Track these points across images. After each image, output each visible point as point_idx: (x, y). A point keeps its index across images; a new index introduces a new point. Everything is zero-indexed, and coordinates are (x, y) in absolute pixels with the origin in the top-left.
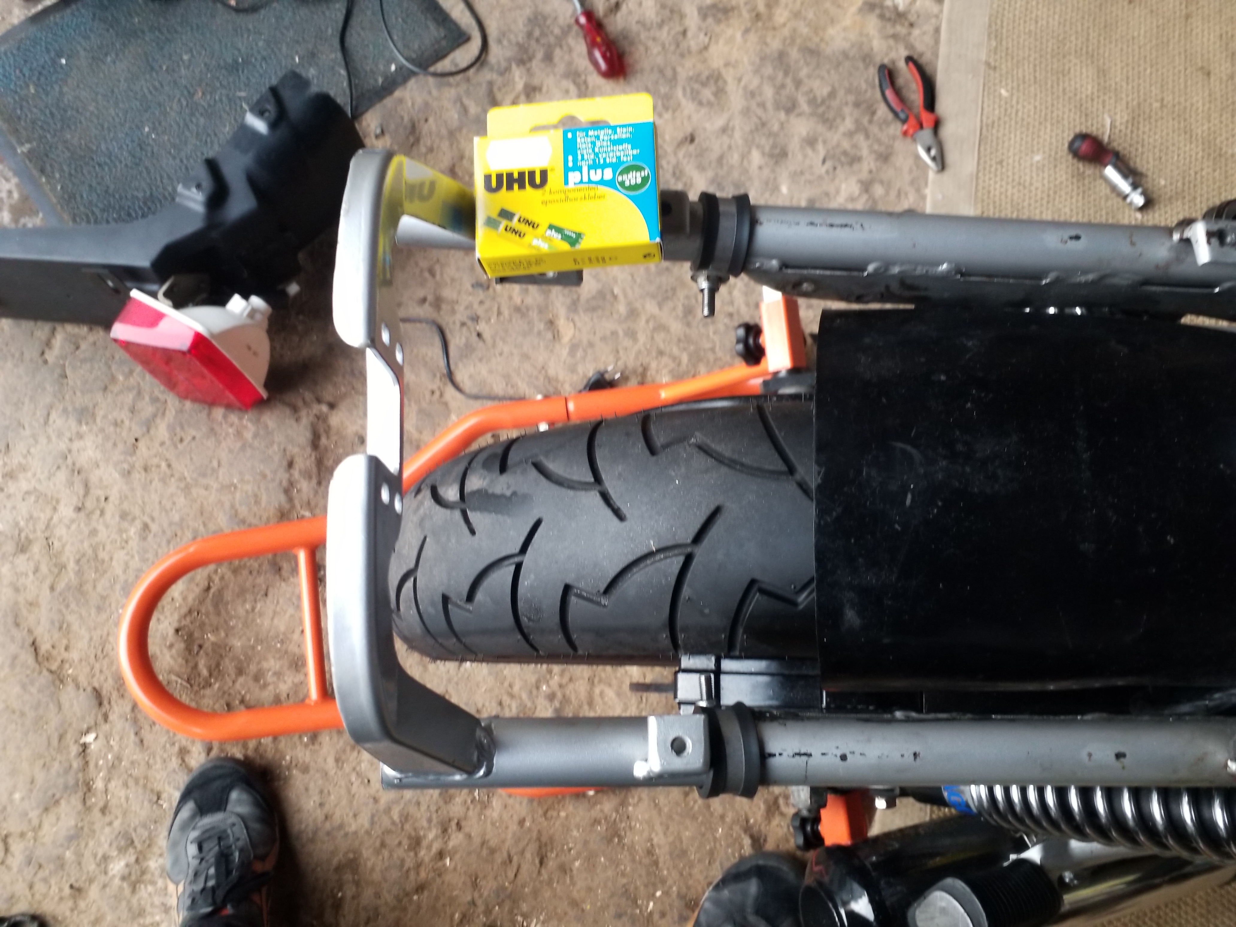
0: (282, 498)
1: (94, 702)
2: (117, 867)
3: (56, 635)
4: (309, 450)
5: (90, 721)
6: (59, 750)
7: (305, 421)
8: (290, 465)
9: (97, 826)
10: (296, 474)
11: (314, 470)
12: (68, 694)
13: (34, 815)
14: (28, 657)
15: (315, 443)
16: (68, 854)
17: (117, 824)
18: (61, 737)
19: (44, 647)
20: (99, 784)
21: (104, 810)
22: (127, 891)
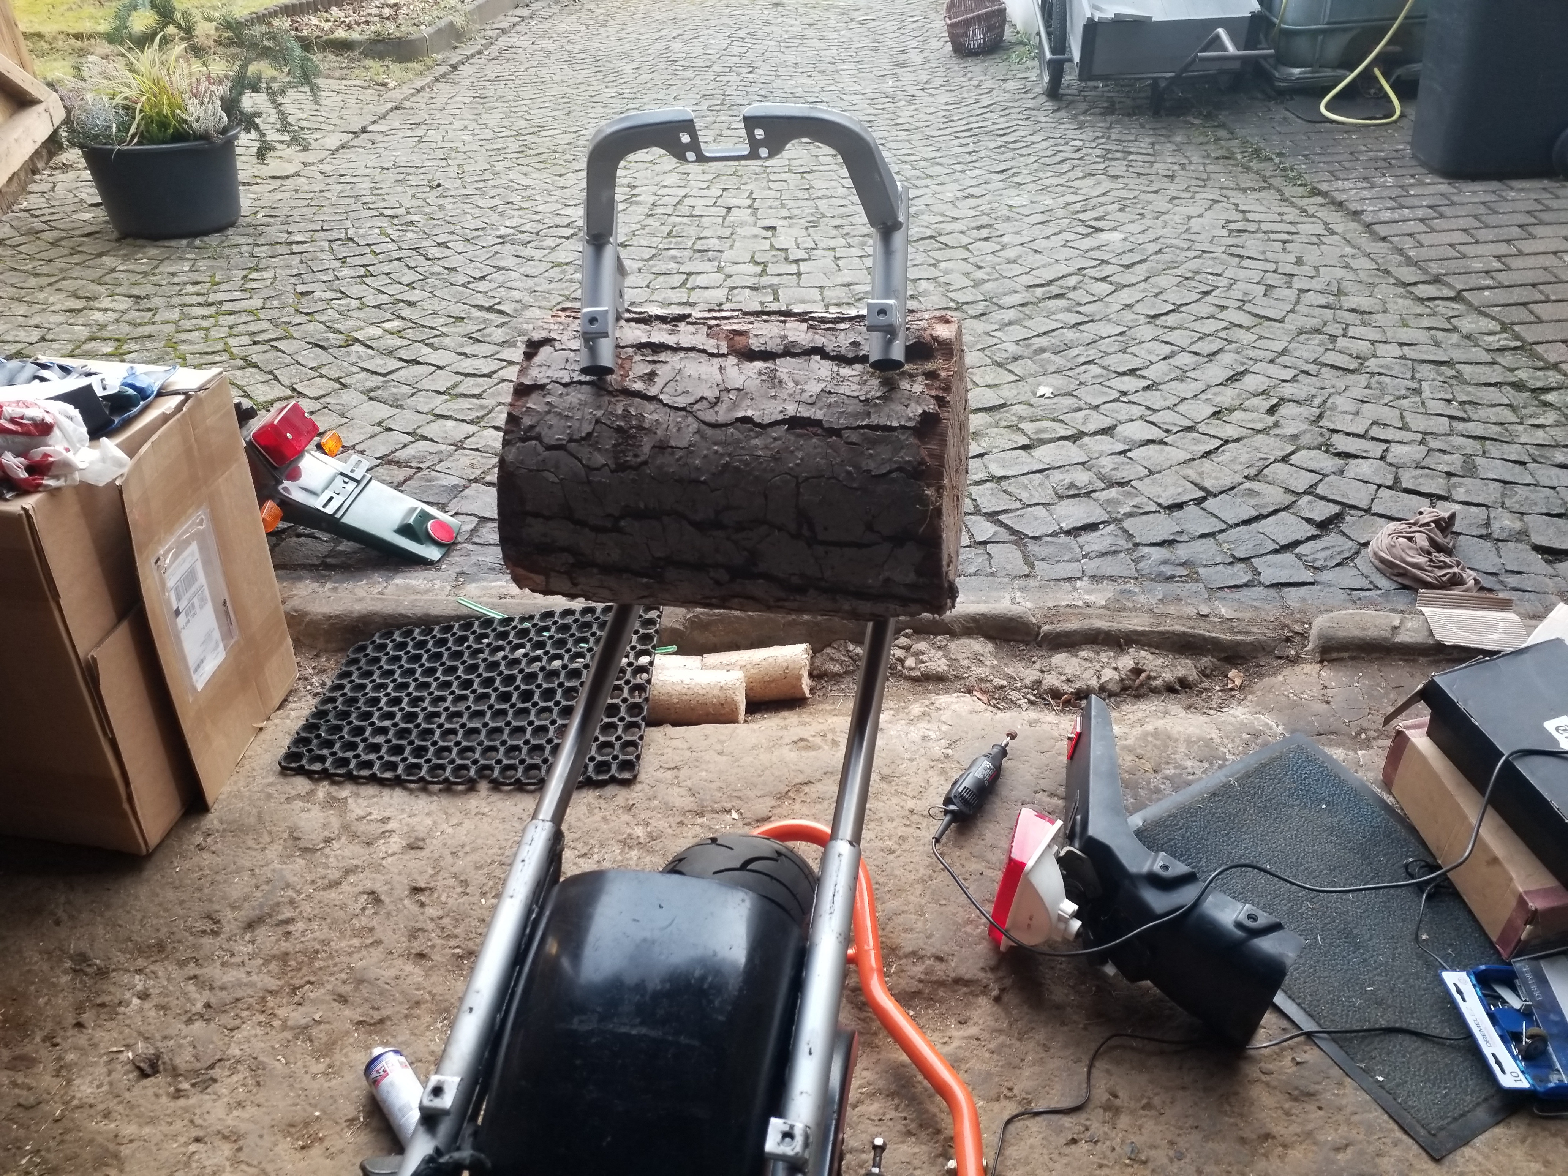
0: (908, 949)
1: (760, 816)
2: (639, 831)
3: (814, 796)
4: (953, 975)
5: (747, 815)
6: (730, 796)
7: (981, 975)
8: (940, 959)
9: (671, 819)
10: (931, 962)
11: (934, 978)
12: (770, 802)
13: (689, 783)
14: (801, 778)
15: (959, 981)
16: (656, 802)
17: (670, 831)
18: (738, 797)
19: (806, 789)
20: (699, 820)
21: (681, 823)
22: (621, 837)
